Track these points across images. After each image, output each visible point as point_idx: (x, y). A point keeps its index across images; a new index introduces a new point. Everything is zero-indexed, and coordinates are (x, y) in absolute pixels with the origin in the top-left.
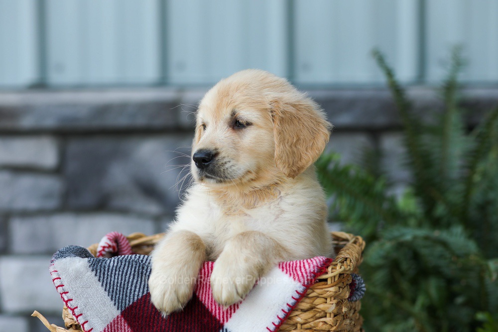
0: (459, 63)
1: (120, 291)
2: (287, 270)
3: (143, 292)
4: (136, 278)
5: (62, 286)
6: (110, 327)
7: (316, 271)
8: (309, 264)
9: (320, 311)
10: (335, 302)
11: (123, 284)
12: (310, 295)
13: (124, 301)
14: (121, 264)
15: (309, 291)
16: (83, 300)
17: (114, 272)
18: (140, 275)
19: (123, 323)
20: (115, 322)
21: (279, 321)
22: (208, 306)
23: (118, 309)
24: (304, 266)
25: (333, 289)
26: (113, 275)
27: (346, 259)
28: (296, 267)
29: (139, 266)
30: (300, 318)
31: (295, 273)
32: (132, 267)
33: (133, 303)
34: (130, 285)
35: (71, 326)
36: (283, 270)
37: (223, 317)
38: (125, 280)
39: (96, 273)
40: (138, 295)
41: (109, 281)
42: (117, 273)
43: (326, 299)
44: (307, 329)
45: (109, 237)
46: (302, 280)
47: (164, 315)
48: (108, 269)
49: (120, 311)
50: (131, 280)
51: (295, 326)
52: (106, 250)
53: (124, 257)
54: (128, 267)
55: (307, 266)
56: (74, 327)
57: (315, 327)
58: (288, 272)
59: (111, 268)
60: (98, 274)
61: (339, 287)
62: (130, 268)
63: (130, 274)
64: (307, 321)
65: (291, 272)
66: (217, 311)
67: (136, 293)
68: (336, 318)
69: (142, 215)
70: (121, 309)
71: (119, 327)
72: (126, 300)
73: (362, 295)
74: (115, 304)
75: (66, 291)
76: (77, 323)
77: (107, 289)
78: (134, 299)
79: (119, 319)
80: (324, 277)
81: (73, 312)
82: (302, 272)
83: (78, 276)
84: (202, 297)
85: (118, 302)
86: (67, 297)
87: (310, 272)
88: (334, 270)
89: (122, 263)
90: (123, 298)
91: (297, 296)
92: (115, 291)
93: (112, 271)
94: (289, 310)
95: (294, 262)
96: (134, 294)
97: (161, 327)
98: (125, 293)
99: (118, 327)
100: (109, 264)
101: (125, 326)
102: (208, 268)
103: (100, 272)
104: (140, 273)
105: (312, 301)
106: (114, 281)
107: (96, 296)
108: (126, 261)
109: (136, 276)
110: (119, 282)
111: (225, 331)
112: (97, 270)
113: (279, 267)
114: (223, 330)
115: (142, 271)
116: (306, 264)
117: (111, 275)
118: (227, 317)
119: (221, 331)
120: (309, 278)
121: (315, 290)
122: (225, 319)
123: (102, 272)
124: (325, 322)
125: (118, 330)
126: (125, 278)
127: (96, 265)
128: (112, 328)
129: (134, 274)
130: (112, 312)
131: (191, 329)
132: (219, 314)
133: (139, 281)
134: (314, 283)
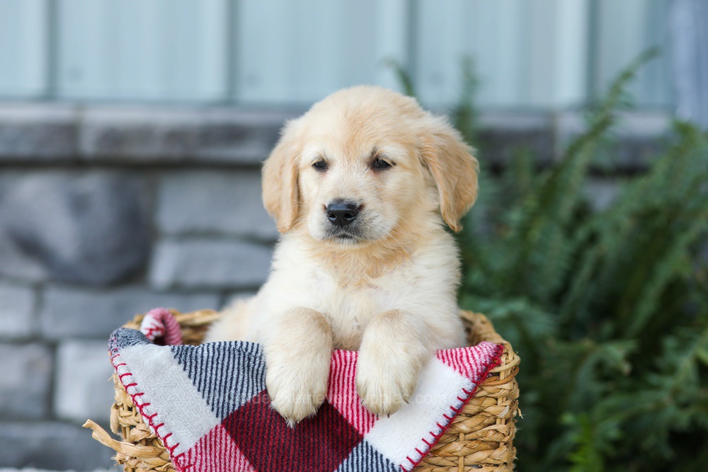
1: (220, 391)
2: (449, 360)
3: (253, 393)
4: (241, 373)
5: (135, 384)
6: (203, 441)
7: (488, 363)
8: (478, 352)
9: (489, 415)
10: (508, 403)
11: (224, 381)
12: (478, 395)
13: (226, 405)
14: (219, 354)
15: (478, 389)
16: (165, 403)
17: (210, 365)
18: (246, 369)
19: (224, 436)
20: (213, 434)
21: (440, 430)
22: (342, 411)
23: (217, 416)
24: (472, 355)
25: (507, 386)
26: (209, 369)
28: (461, 357)
29: (244, 357)
30: (464, 426)
31: (461, 365)
32: (234, 358)
33: (240, 407)
34: (234, 382)
35: (141, 440)
36: (444, 362)
37: (363, 426)
38: (227, 376)
39: (185, 366)
40: (247, 397)
41: (203, 378)
42: (215, 366)
43: (497, 399)
44: (472, 440)
45: (155, 316)
46: (471, 375)
47: (291, 423)
48: (202, 361)
49: (220, 419)
50: (235, 376)
51: (457, 436)
52: (155, 333)
54: (229, 358)
55: (476, 356)
56: (144, 442)
57: (482, 437)
58: (452, 364)
59: (205, 359)
60: (188, 368)
61: (514, 383)
62: (231, 360)
63: (233, 368)
64: (473, 430)
65: (456, 364)
66: (355, 418)
67: (244, 394)
68: (508, 424)
69: (15, 282)
70: (222, 416)
71: (218, 440)
72: (229, 403)
74: (213, 409)
75: (140, 392)
76: (153, 436)
77: (202, 389)
78: (240, 402)
79: (219, 430)
80: (496, 370)
81: (151, 420)
82: (470, 364)
83: (158, 371)
84: (333, 399)
85: (216, 407)
86: (143, 400)
87: (482, 364)
88: (507, 361)
89: (219, 352)
90: (224, 401)
91: (464, 396)
92: (212, 391)
93: (207, 363)
94: (452, 415)
95: (458, 349)
96: (241, 396)
97: (279, 440)
98: (227, 394)
99: (215, 442)
100: (202, 354)
101: (226, 440)
102: (340, 359)
103: (191, 365)
104: (246, 366)
105: (480, 402)
106: (211, 378)
107: (185, 397)
108: (224, 350)
109: (241, 371)
110: (219, 378)
111: (365, 445)
112: (185, 363)
113: (438, 357)
114: (362, 444)
115: (249, 364)
116: (474, 352)
117: (206, 369)
118: (368, 425)
119: (360, 445)
120: (480, 371)
121: (485, 388)
122: (366, 428)
123: (194, 365)
124: (496, 430)
125: (215, 445)
126: (227, 373)
127: (183, 356)
128: (207, 443)
129: (238, 368)
130: (210, 421)
131: (319, 443)
132: (358, 422)
133: (246, 378)
134: (486, 378)
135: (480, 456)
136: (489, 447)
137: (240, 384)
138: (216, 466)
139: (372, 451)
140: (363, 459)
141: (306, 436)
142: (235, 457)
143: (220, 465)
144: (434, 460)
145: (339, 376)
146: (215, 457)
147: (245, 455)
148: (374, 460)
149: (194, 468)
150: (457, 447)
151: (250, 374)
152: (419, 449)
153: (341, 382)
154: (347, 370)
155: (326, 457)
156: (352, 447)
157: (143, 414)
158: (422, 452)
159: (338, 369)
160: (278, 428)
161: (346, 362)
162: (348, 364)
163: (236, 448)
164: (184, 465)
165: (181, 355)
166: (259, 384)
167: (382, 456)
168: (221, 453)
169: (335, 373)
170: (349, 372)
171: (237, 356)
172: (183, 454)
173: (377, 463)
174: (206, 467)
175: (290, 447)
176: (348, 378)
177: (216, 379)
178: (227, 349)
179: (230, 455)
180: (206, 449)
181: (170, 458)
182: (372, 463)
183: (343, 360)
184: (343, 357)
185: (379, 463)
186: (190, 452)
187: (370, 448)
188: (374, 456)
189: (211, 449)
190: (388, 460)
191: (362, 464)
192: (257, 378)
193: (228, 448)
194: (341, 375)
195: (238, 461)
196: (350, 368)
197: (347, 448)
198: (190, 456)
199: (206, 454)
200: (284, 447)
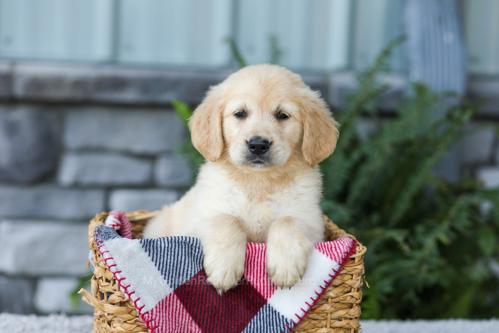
1: (173, 270)
2: (323, 250)
3: (195, 272)
4: (187, 258)
5: (115, 265)
6: (161, 303)
7: (348, 252)
9: (347, 286)
10: (360, 278)
11: (176, 263)
12: (342, 273)
14: (172, 245)
15: (342, 269)
16: (136, 278)
17: (166, 252)
18: (190, 255)
19: (175, 300)
20: (168, 299)
21: (317, 296)
23: (171, 287)
24: (339, 246)
25: (359, 267)
26: (166, 255)
28: (331, 248)
29: (188, 247)
30: (331, 293)
31: (331, 253)
32: (182, 248)
34: (183, 264)
36: (320, 251)
37: (267, 294)
38: (178, 260)
40: (191, 274)
41: (162, 261)
42: (169, 253)
43: (352, 275)
44: (336, 303)
45: (115, 216)
46: (338, 259)
47: (220, 292)
48: (161, 250)
49: (173, 289)
50: (183, 260)
51: (327, 299)
52: (116, 228)
54: (179, 247)
55: (341, 247)
56: (119, 304)
57: (342, 300)
58: (325, 253)
59: (163, 248)
60: (151, 254)
62: (180, 249)
63: (182, 254)
64: (337, 296)
65: (328, 253)
66: (262, 288)
67: (189, 272)
68: (359, 292)
70: (175, 287)
71: (171, 303)
75: (119, 271)
76: (127, 300)
77: (161, 268)
78: (187, 277)
79: (172, 296)
80: (353, 256)
81: (126, 290)
82: (337, 253)
83: (131, 256)
86: (121, 276)
87: (345, 253)
88: (360, 250)
89: (172, 243)
90: (176, 277)
91: (333, 274)
92: (168, 270)
93: (164, 252)
94: (326, 286)
96: (187, 274)
97: (213, 303)
98: (178, 272)
99: (169, 304)
100: (161, 245)
101: (177, 303)
103: (153, 253)
104: (190, 253)
105: (342, 278)
106: (167, 261)
107: (149, 274)
108: (175, 243)
109: (187, 256)
110: (172, 261)
111: (268, 306)
112: (150, 251)
113: (316, 248)
114: (266, 305)
115: (191, 252)
116: (340, 245)
117: (164, 255)
118: (270, 293)
119: (265, 306)
120: (343, 257)
121: (345, 268)
122: (269, 295)
123: (155, 253)
124: (351, 296)
125: (169, 306)
126: (178, 258)
127: (148, 246)
128: (164, 305)
129: (185, 255)
130: (166, 290)
131: (238, 305)
132: (264, 291)
133: (190, 261)
134: (347, 261)
135: (341, 313)
136: (347, 307)
137: (186, 265)
138: (169, 320)
139: (272, 310)
140: (266, 316)
141: (230, 300)
142: (183, 314)
143: (172, 320)
144: (311, 316)
145: (251, 260)
146: (169, 314)
147: (190, 313)
148: (274, 316)
149: (155, 322)
150: (327, 307)
151: (193, 259)
152: (304, 309)
153: (252, 264)
154: (256, 256)
155: (243, 314)
156: (260, 307)
157: (120, 285)
158: (306, 311)
159: (251, 256)
160: (211, 295)
161: (256, 250)
162: (257, 252)
163: (183, 309)
164: (148, 320)
165: (146, 246)
166: (198, 266)
167: (279, 313)
168: (173, 311)
171: (184, 247)
172: (147, 313)
173: (276, 318)
174: (163, 321)
175: (219, 308)
176: (257, 262)
177: (170, 262)
178: (177, 242)
179: (179, 313)
180: (163, 309)
181: (138, 315)
182: (273, 318)
183: (254, 250)
184: (253, 247)
185: (277, 318)
186: (152, 311)
187: (271, 308)
188: (274, 314)
189: (166, 309)
190: (283, 316)
191: (266, 319)
192: (197, 261)
193: (178, 309)
194: (253, 260)
195: (184, 317)
196: (258, 255)
197: (256, 308)
198: (152, 314)
199: (163, 312)
200: (215, 308)
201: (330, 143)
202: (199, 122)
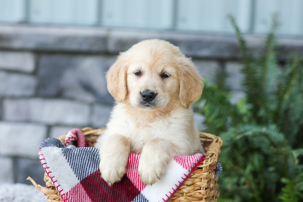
0: (276, 24)
1: (80, 169)
2: (179, 161)
3: (94, 170)
4: (90, 161)
5: (46, 163)
6: (73, 189)
7: (196, 163)
8: (192, 158)
9: (197, 186)
10: (206, 181)
11: (82, 164)
12: (192, 177)
13: (82, 175)
14: (81, 153)
15: (192, 174)
16: (58, 172)
18: (92, 160)
19: (81, 188)
20: (77, 187)
21: (174, 191)
22: (132, 180)
23: (78, 179)
24: (190, 159)
25: (206, 174)
26: (76, 159)
27: (213, 154)
28: (185, 160)
29: (92, 155)
30: (185, 190)
31: (184, 163)
33: (88, 176)
34: (86, 165)
35: (50, 187)
36: (177, 162)
37: (140, 187)
38: (83, 162)
39: (67, 157)
40: (91, 172)
41: (74, 163)
42: (79, 158)
43: (201, 179)
44: (189, 196)
45: (73, 132)
46: (188, 168)
47: (110, 184)
48: (74, 155)
49: (79, 181)
50: (87, 163)
51: (182, 194)
53: (83, 148)
54: (85, 154)
55: (191, 160)
56: (51, 188)
57: (194, 195)
58: (180, 163)
59: (75, 155)
60: (67, 158)
61: (209, 172)
62: (86, 156)
63: (87, 159)
64: (189, 192)
65: (182, 163)
66: (137, 184)
67: (90, 170)
68: (206, 190)
69: (82, 102)
70: (80, 179)
71: (79, 190)
72: (83, 174)
73: (220, 173)
74: (77, 176)
75: (48, 167)
76: (53, 186)
77: (73, 167)
78: (88, 174)
79: (79, 185)
80: (201, 166)
81: (52, 179)
82: (188, 163)
83: (55, 158)
84: (128, 175)
85: (78, 175)
86: (49, 170)
87: (193, 164)
88: (207, 162)
89: (82, 152)
90: (82, 173)
91: (185, 177)
92: (77, 169)
93: (76, 157)
94: (179, 185)
95: (184, 157)
96: (88, 171)
97: (104, 191)
98: (83, 170)
99: (78, 190)
100: (74, 152)
101: (82, 190)
102: (133, 158)
103: (69, 157)
104: (92, 158)
105: (193, 180)
106: (77, 163)
107: (66, 170)
110: (80, 163)
111: (141, 195)
112: (67, 156)
113: (175, 159)
115: (94, 158)
117: (75, 159)
118: (143, 187)
119: (139, 195)
120: (192, 167)
121: (196, 174)
124: (200, 192)
125: (78, 191)
127: (66, 153)
129: (89, 159)
130: (75, 181)
131: (121, 193)
132: (138, 186)
133: (91, 164)
134: (195, 170)
136: (197, 199)
137: (88, 166)
138: (78, 200)
140: (139, 201)
141: (116, 190)
143: (80, 200)
145: (132, 165)
146: (78, 196)
147: (89, 197)
149: (69, 201)
150: (182, 198)
151: (94, 162)
153: (132, 168)
155: (124, 200)
156: (135, 196)
157: (49, 176)
158: (165, 200)
159: (131, 162)
160: (103, 186)
161: (135, 159)
163: (86, 194)
164: (64, 199)
167: (148, 201)
168: (80, 195)
169: (130, 164)
170: (136, 164)
171: (89, 154)
172: (64, 194)
174: (74, 200)
175: (108, 194)
176: (135, 166)
178: (85, 151)
179: (84, 196)
180: (74, 193)
181: (59, 195)
183: (134, 158)
184: (134, 157)
186: (67, 193)
187: (143, 197)
188: (145, 201)
189: (76, 193)
192: (97, 164)
193: (83, 193)
194: (133, 165)
195: (86, 199)
196: (136, 162)
197: (133, 196)
198: (67, 196)
199: (74, 195)
200: (105, 194)
201: (198, 91)
202: (112, 76)
